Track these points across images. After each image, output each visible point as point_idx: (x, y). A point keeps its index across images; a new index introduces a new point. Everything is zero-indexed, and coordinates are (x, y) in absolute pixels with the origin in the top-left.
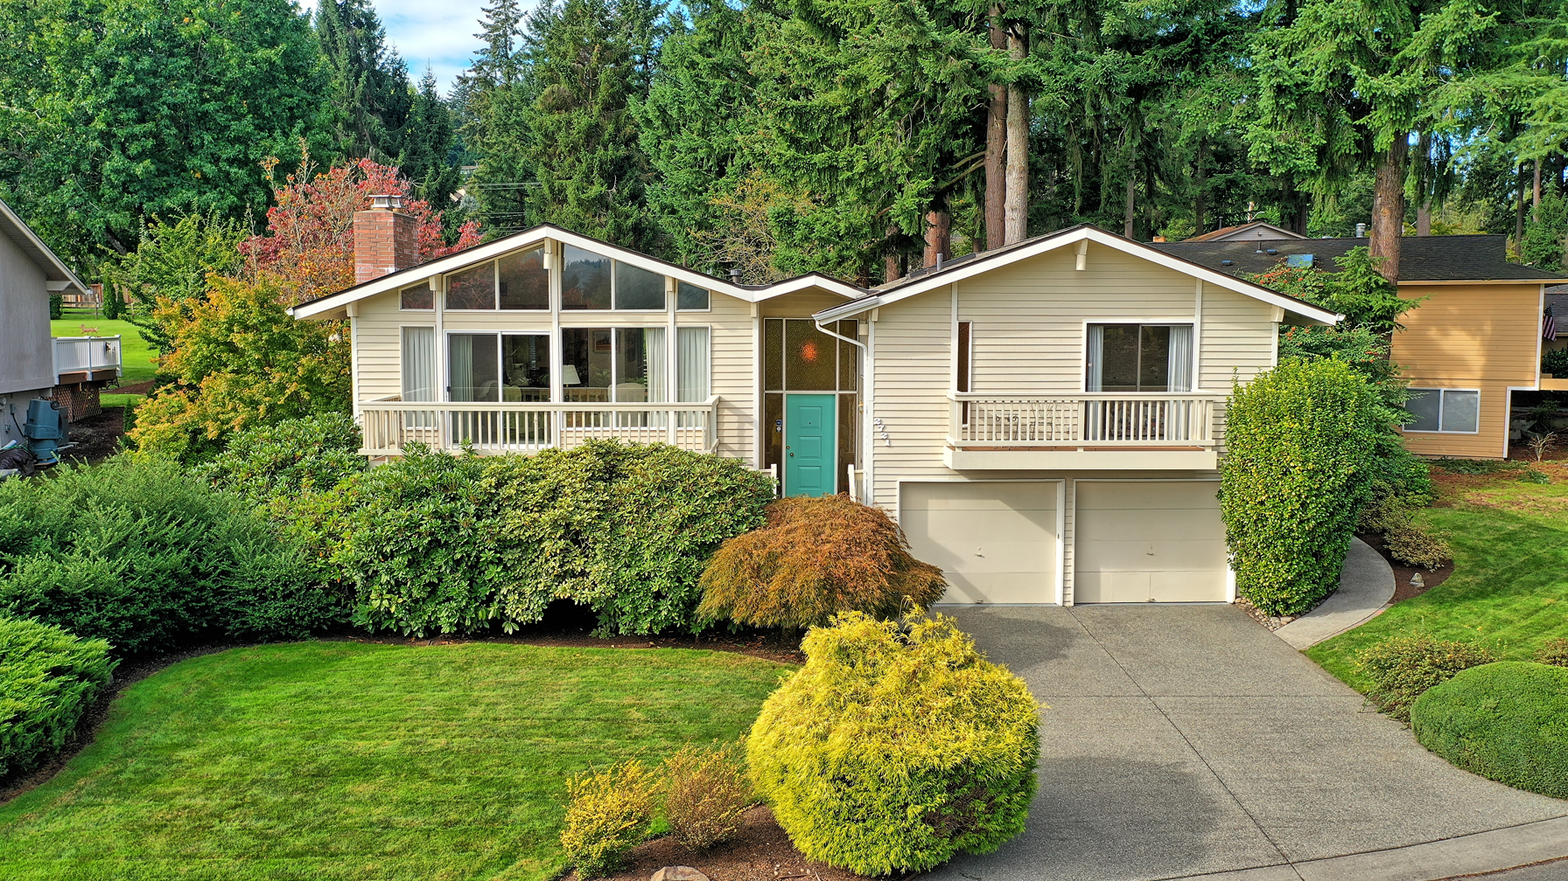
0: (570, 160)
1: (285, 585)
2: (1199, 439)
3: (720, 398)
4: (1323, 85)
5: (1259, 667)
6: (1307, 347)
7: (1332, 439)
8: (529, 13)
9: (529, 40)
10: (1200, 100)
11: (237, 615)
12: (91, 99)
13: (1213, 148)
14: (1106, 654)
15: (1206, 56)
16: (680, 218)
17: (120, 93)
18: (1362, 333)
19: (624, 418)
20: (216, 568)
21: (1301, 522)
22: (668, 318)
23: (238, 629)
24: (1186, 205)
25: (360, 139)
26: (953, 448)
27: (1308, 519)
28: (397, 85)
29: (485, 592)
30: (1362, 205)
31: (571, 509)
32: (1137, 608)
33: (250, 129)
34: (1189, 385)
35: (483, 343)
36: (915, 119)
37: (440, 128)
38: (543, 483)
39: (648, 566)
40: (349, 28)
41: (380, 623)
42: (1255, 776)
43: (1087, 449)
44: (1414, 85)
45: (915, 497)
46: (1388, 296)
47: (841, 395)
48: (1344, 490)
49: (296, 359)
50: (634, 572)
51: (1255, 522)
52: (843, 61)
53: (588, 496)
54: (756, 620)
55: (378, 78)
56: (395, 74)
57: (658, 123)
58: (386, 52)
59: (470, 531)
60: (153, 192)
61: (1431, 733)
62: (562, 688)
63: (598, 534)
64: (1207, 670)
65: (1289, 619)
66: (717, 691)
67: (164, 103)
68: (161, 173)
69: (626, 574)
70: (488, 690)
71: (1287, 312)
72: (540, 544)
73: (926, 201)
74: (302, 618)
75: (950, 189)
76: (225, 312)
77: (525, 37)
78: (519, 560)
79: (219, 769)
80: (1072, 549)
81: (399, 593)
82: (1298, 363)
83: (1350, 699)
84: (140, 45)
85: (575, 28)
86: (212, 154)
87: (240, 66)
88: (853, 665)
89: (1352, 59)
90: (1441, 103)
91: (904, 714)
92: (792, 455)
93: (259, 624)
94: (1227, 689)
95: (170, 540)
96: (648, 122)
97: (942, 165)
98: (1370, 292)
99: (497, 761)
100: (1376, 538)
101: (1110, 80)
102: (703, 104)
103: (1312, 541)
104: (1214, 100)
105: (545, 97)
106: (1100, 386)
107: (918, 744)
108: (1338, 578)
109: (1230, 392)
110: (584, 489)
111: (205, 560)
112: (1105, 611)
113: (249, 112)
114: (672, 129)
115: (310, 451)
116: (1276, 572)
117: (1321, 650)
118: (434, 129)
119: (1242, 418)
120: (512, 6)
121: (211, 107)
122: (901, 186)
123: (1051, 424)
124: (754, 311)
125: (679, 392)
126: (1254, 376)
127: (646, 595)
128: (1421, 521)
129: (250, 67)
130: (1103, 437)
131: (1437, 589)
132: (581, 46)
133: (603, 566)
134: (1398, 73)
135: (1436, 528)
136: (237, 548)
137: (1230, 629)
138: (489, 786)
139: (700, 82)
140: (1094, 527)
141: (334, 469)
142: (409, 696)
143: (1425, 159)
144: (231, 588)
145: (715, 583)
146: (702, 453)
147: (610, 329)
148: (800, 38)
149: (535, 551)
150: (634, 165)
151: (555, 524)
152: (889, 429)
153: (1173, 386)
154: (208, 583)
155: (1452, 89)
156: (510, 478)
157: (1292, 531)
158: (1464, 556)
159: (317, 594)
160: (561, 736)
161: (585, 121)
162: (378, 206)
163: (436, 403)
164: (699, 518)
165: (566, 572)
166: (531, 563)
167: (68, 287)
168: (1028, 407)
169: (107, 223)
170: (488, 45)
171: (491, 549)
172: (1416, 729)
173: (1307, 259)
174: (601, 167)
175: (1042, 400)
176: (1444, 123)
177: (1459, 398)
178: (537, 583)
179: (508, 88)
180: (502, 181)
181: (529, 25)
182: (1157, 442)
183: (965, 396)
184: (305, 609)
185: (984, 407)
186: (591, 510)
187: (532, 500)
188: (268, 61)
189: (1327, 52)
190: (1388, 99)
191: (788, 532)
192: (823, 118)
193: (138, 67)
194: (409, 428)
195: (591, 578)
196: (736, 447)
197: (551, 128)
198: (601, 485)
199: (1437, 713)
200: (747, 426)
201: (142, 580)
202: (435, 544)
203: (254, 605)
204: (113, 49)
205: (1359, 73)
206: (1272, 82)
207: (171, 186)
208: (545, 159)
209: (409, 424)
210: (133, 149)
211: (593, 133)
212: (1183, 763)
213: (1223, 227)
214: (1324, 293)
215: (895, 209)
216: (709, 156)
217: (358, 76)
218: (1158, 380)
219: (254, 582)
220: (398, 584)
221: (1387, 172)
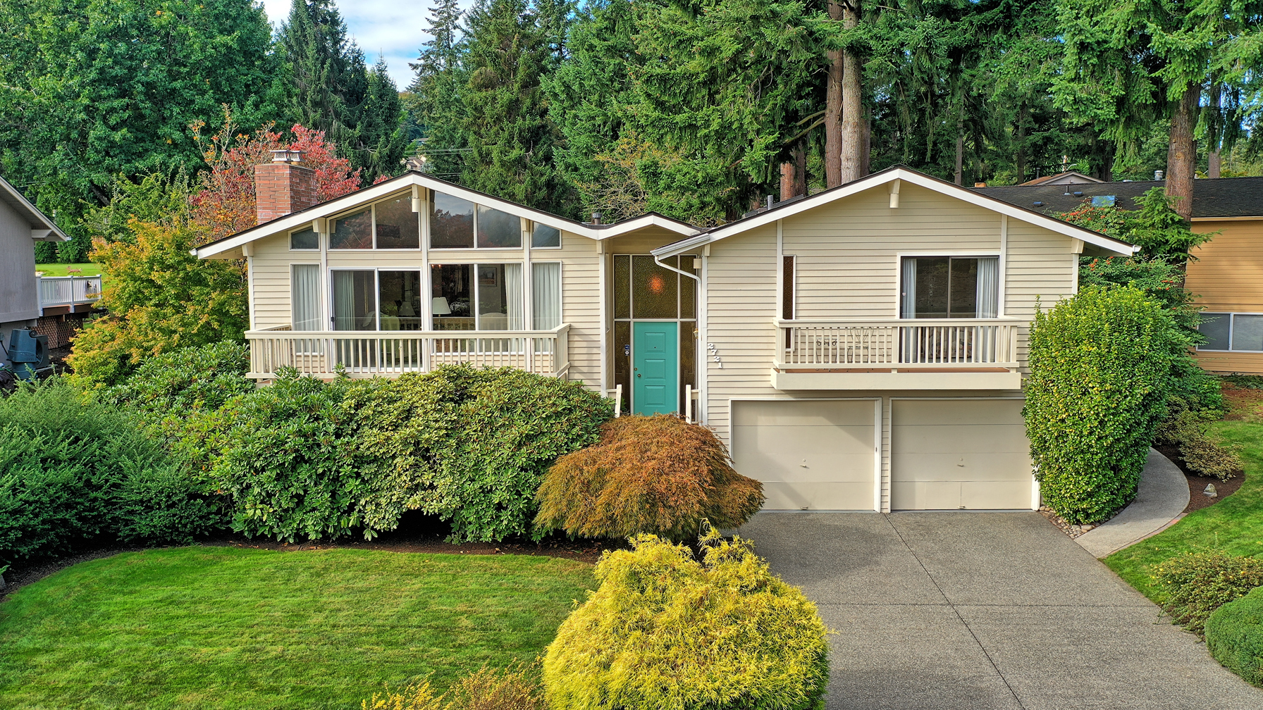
0: (495, 129)
1: (169, 497)
2: (1004, 362)
3: (570, 326)
4: (1122, 41)
5: (1059, 575)
6: (1109, 277)
7: (1128, 361)
8: (467, 11)
9: (467, 33)
10: (1012, 60)
11: (127, 523)
12: (77, 79)
13: (1032, 110)
14: (916, 561)
15: (1017, 21)
16: (582, 174)
17: (101, 74)
18: (1159, 263)
19: (488, 345)
20: (107, 481)
21: (1100, 438)
22: (522, 256)
23: (128, 536)
24: (1010, 160)
25: (325, 115)
26: (777, 370)
27: (1107, 436)
28: (356, 70)
29: (345, 502)
30: (1161, 157)
31: (420, 428)
32: (948, 514)
33: (212, 102)
34: (996, 312)
35: (363, 278)
36: (764, 83)
37: (390, 104)
38: (398, 404)
39: (489, 480)
40: (317, 24)
41: (256, 530)
42: (1050, 692)
43: (900, 371)
44: (1205, 40)
45: (746, 415)
46: (1183, 231)
47: (682, 323)
48: (1140, 409)
49: (208, 294)
50: (477, 486)
51: (1056, 438)
52: (700, 34)
53: (437, 416)
54: (585, 530)
55: (340, 64)
56: (354, 61)
57: (563, 96)
58: (348, 44)
59: (330, 448)
60: (131, 156)
61: (1225, 651)
62: (404, 594)
63: (445, 451)
64: (1010, 578)
65: (1089, 527)
66: (545, 599)
67: (138, 82)
68: (138, 140)
69: (470, 488)
70: (335, 595)
71: (1086, 244)
72: (393, 460)
73: (773, 153)
74: (185, 526)
75: (794, 144)
76: (147, 254)
77: (463, 31)
78: (376, 474)
79: (67, 675)
80: (889, 461)
81: (271, 504)
82: (1096, 291)
83: (1146, 609)
84: (119, 34)
85: (498, 21)
86: (180, 124)
87: (203, 50)
88: (642, 592)
89: (1149, 18)
90: (1231, 56)
91: (686, 644)
92: (639, 376)
93: (146, 532)
94: (1027, 598)
95: (62, 456)
96: (556, 95)
97: (788, 123)
98: (1166, 227)
99: (323, 669)
100: (1172, 450)
101: (931, 44)
102: (599, 80)
103: (1110, 455)
104: (1024, 59)
105: (475, 78)
106: (913, 313)
107: (697, 676)
108: (1135, 489)
109: (1033, 318)
110: (434, 410)
111: (98, 473)
112: (919, 518)
113: (210, 89)
114: (573, 99)
115: (204, 375)
116: (1075, 485)
117: (1119, 559)
118: (386, 105)
119: (1043, 342)
120: (453, 5)
121: (178, 84)
122: (751, 141)
123: (867, 348)
124: (599, 248)
125: (534, 321)
126: (1055, 303)
127: (488, 507)
128: (1214, 433)
129: (210, 50)
130: (915, 361)
131: (1229, 498)
132: (503, 35)
133: (449, 479)
134: (1191, 29)
135: (1228, 440)
136: (126, 462)
137: (1034, 536)
138: (309, 697)
139: (598, 62)
140: (909, 439)
141: (222, 391)
142: (262, 602)
143: (1215, 108)
144: (121, 499)
145: (550, 496)
146: (547, 376)
147: (473, 265)
148: (676, 22)
149: (390, 466)
150: (548, 132)
151: (405, 442)
152: (721, 353)
153: (981, 313)
154: (99, 494)
155: (1241, 43)
156: (369, 400)
157: (1091, 446)
158: (1254, 466)
159: (198, 504)
160: (390, 644)
161: (507, 96)
162: (278, 159)
163: (321, 332)
164: (536, 436)
165: (417, 485)
166: (386, 476)
167: (49, 235)
168: (846, 333)
169: (91, 182)
170: (433, 38)
171: (348, 465)
172: (1210, 644)
173: (1111, 199)
174: (520, 134)
175: (859, 326)
176: (1233, 74)
177: (1247, 320)
178: (392, 495)
179: (450, 73)
180: (445, 148)
181: (466, 21)
182: (965, 364)
183: (789, 323)
184: (187, 518)
185: (807, 333)
186: (440, 428)
187: (387, 420)
188: (225, 45)
189: (1126, 11)
190: (1181, 53)
191: (618, 449)
192: (684, 83)
193: (116, 51)
194: (298, 354)
195: (439, 491)
196: (585, 370)
197: (480, 103)
198: (450, 405)
199: (1231, 630)
200: (595, 351)
201: (33, 493)
202: (299, 460)
203: (140, 514)
204: (95, 37)
205: (1155, 30)
206: (1076, 39)
207: (146, 150)
208: (475, 128)
209: (298, 350)
210: (113, 120)
211: (513, 108)
212: (980, 676)
213: (1040, 176)
214: (1124, 229)
215: (745, 161)
216: (605, 123)
217: (323, 63)
218: (966, 307)
219: (140, 493)
220: (270, 495)
221: (1182, 120)
